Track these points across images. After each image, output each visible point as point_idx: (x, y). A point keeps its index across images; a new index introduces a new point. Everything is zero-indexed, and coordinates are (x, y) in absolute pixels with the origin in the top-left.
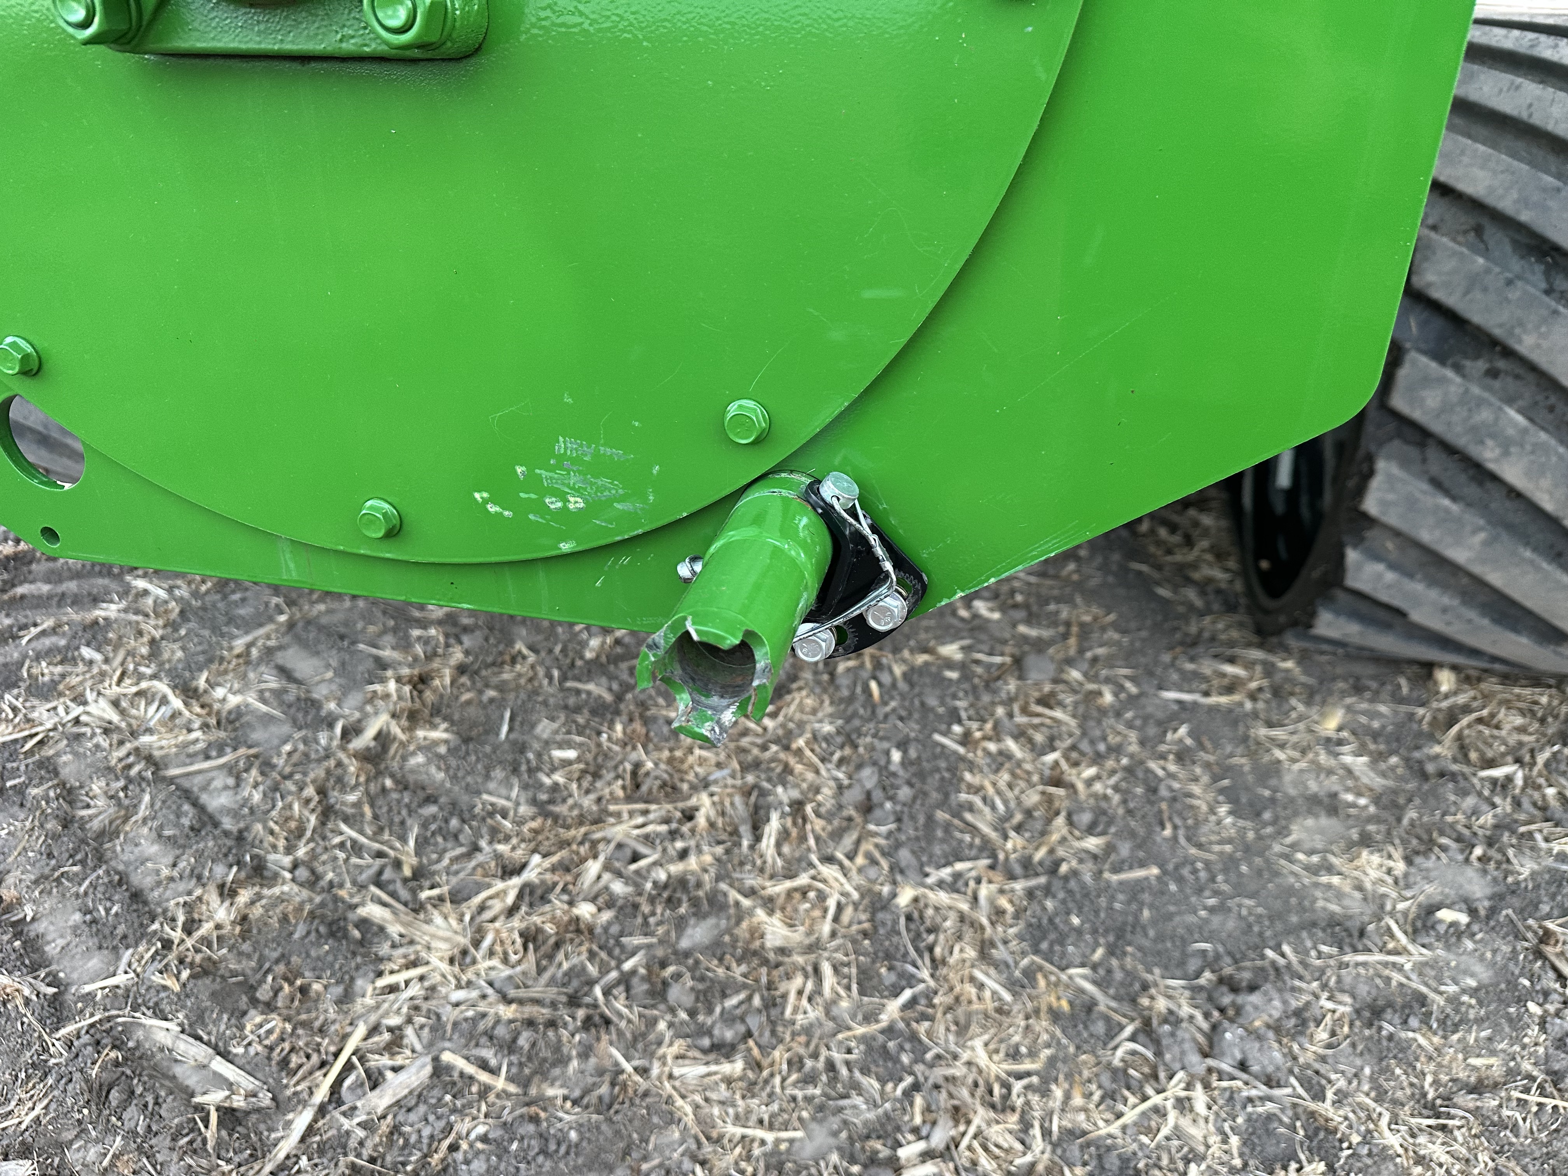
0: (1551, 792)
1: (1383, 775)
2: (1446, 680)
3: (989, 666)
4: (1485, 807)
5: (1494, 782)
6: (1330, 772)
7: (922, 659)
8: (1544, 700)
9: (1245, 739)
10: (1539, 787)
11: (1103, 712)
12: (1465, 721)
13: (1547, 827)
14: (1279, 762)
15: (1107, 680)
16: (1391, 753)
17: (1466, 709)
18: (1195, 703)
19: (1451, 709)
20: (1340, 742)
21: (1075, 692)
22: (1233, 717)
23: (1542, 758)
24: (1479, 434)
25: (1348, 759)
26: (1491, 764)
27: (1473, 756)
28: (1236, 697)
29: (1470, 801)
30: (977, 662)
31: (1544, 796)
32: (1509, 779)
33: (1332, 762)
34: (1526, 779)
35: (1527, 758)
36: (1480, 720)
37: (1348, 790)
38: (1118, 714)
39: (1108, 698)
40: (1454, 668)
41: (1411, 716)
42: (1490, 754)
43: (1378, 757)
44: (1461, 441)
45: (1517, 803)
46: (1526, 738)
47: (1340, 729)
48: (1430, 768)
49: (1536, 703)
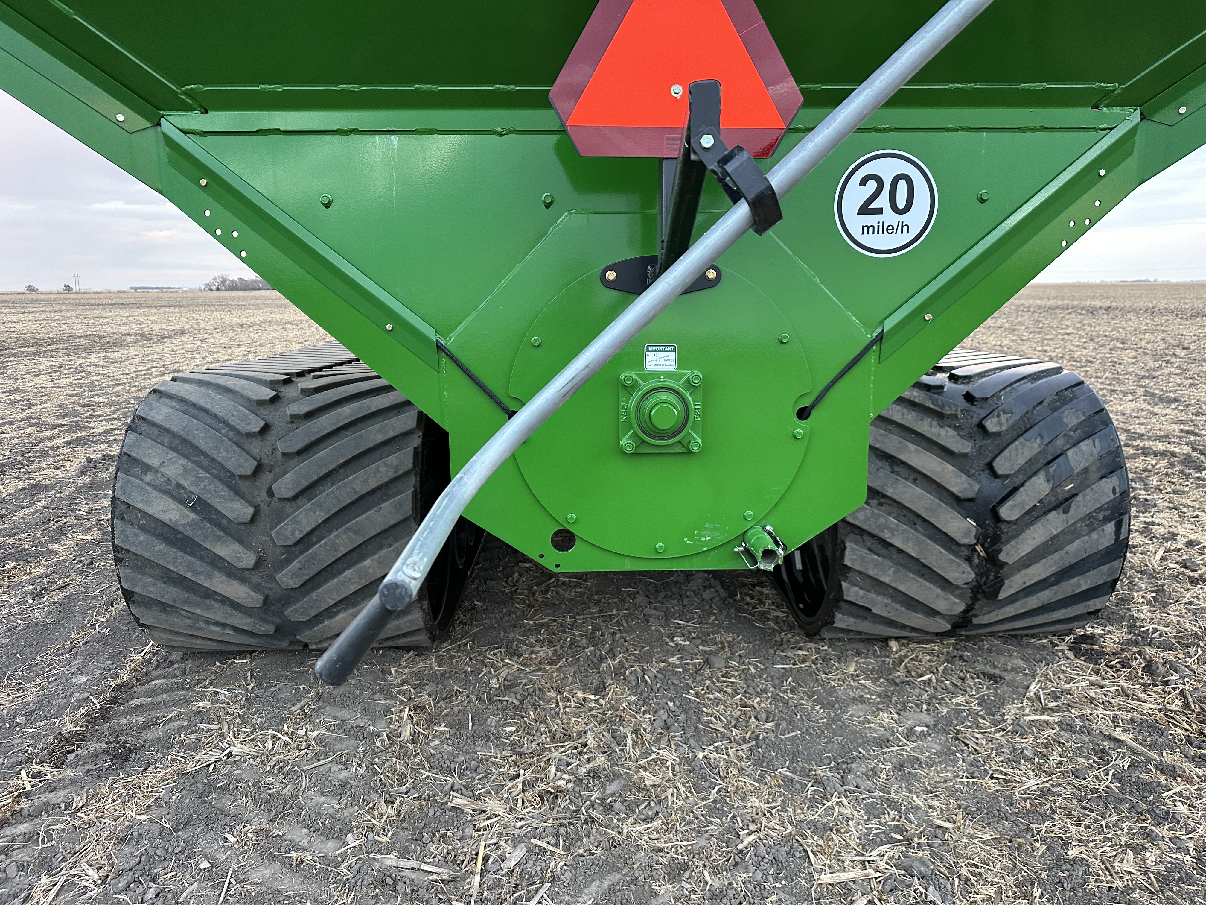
0: (947, 682)
1: (880, 686)
2: (894, 645)
3: (694, 665)
4: (923, 692)
5: (924, 681)
6: (857, 688)
7: (663, 665)
8: (936, 648)
9: (817, 680)
10: (942, 682)
11: (753, 676)
12: (907, 660)
13: (949, 695)
14: (834, 687)
15: (749, 663)
16: (880, 678)
17: (906, 656)
18: (791, 668)
19: (900, 657)
20: (857, 676)
21: (737, 671)
22: (809, 672)
23: (941, 669)
24: (882, 528)
25: (863, 682)
26: (921, 675)
27: (913, 674)
28: (807, 664)
29: (917, 691)
30: (687, 664)
31: (945, 685)
32: (930, 680)
33: (857, 684)
34: (936, 679)
35: (935, 671)
36: (912, 659)
37: (866, 694)
38: (760, 677)
39: (753, 671)
40: (897, 639)
41: (884, 662)
42: (920, 672)
43: (874, 681)
44: (876, 532)
45: (935, 689)
46: (932, 664)
47: (855, 671)
48: (897, 681)
49: (934, 650)
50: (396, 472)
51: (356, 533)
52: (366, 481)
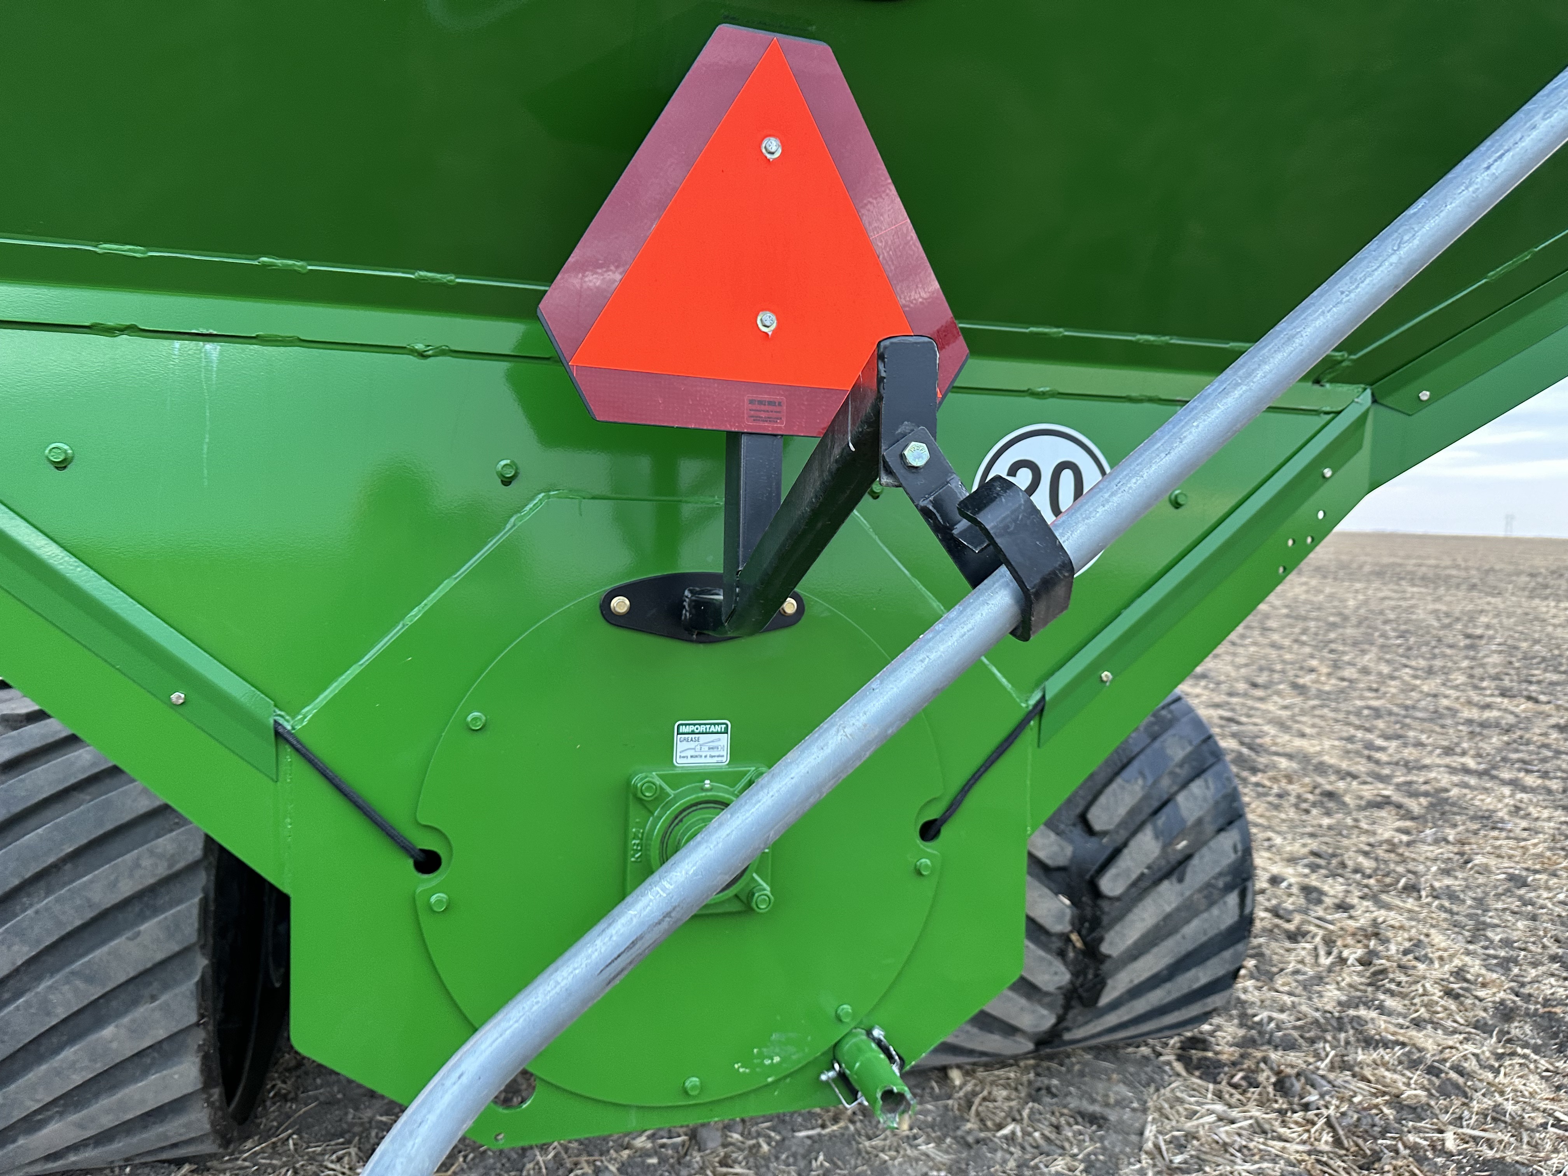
0: (1037, 1135)
1: (947, 1152)
2: (956, 1077)
3: (675, 1147)
4: (1008, 1156)
5: (1006, 1137)
6: (917, 1160)
7: (625, 1153)
8: (1012, 1075)
9: (859, 1152)
10: (1030, 1134)
11: (767, 1159)
12: (977, 1101)
13: (1043, 1158)
14: (885, 1162)
15: (759, 1135)
16: (945, 1136)
17: (974, 1094)
18: (819, 1135)
19: (966, 1095)
20: (915, 1138)
21: (741, 1150)
22: (848, 1140)
23: (1026, 1113)
25: (923, 1148)
26: (1000, 1127)
27: (989, 1124)
28: (842, 1124)
29: (999, 1154)
30: (663, 1146)
31: (1035, 1139)
32: (1013, 1133)
33: (916, 1153)
34: (1023, 1130)
35: (1018, 1117)
36: (984, 1099)
37: (932, 1169)
38: (777, 1158)
39: (765, 1148)
40: (959, 1067)
41: (946, 1107)
42: (998, 1120)
43: (939, 1141)
45: (1023, 1148)
46: (1013, 1103)
47: (911, 1129)
48: (970, 1139)
49: (1008, 1079)
50: (170, 866)
51: (90, 980)
52: (113, 885)
